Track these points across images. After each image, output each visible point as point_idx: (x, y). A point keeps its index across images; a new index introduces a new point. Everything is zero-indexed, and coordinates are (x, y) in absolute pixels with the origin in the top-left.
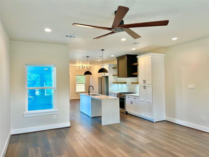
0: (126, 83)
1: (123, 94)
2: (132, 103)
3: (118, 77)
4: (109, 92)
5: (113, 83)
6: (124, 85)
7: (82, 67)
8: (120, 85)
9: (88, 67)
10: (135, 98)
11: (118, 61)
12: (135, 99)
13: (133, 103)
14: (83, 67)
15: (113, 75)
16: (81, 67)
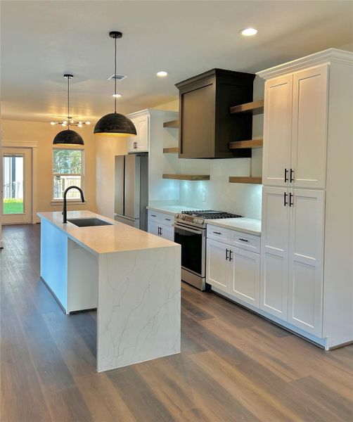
0: (207, 178)
1: (196, 220)
2: (229, 255)
3: (179, 157)
4: (150, 206)
5: (165, 176)
6: (201, 185)
7: (69, 124)
8: (186, 185)
9: (88, 123)
10: (246, 237)
11: (182, 96)
12: (244, 244)
13: (233, 256)
14: (72, 122)
15: (165, 151)
16: (65, 122)
